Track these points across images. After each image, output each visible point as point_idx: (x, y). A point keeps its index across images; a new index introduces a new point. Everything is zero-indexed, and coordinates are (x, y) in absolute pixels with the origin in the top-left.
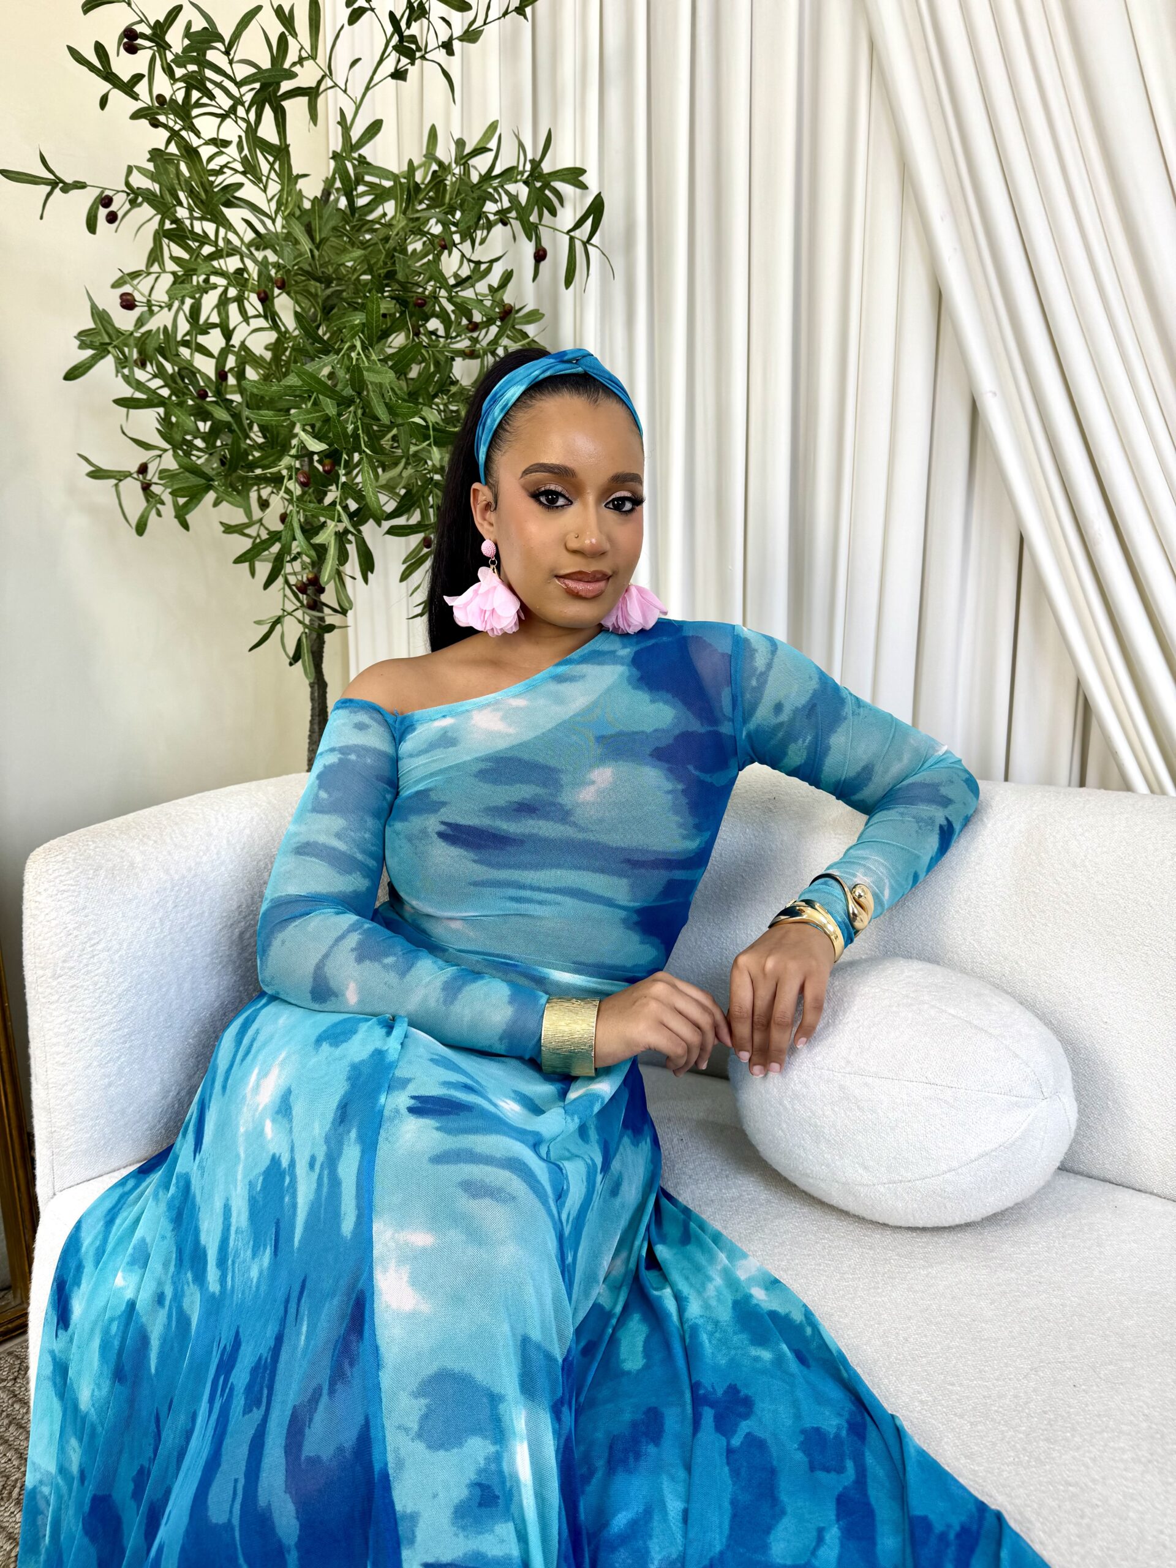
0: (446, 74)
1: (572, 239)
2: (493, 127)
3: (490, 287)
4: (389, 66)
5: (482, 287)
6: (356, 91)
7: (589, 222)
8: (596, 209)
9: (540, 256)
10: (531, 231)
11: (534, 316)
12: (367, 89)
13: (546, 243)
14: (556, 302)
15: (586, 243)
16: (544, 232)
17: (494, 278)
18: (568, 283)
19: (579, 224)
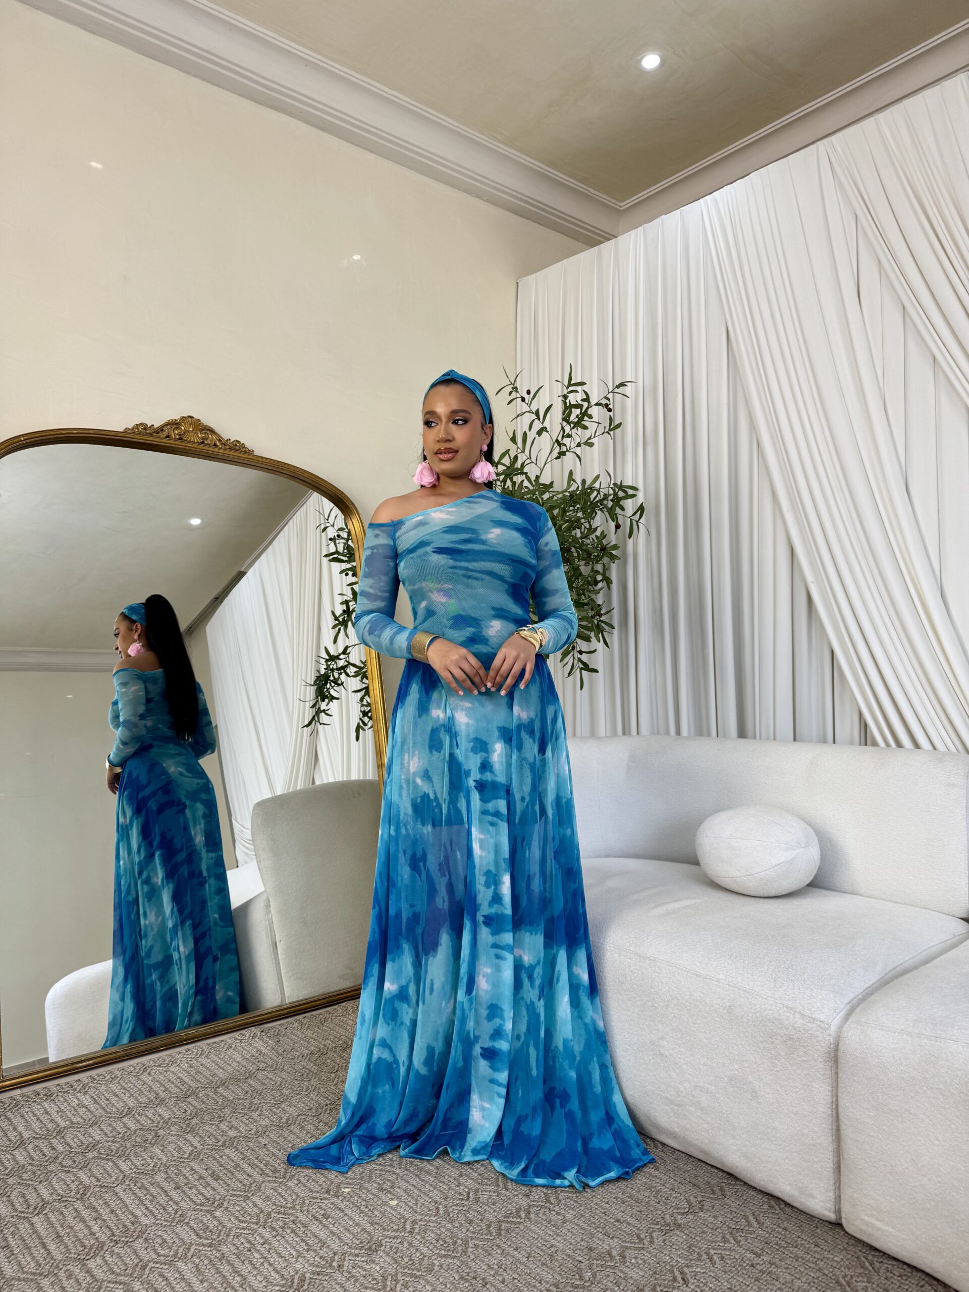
0: (578, 456)
1: (631, 520)
2: (598, 477)
3: (596, 536)
4: (555, 454)
5: (593, 536)
6: (541, 463)
7: (639, 512)
8: (641, 509)
9: (618, 527)
10: (614, 517)
11: (615, 547)
12: (545, 464)
13: (620, 522)
14: (625, 544)
15: (637, 522)
16: (620, 518)
17: (598, 533)
18: (630, 537)
19: (634, 514)
